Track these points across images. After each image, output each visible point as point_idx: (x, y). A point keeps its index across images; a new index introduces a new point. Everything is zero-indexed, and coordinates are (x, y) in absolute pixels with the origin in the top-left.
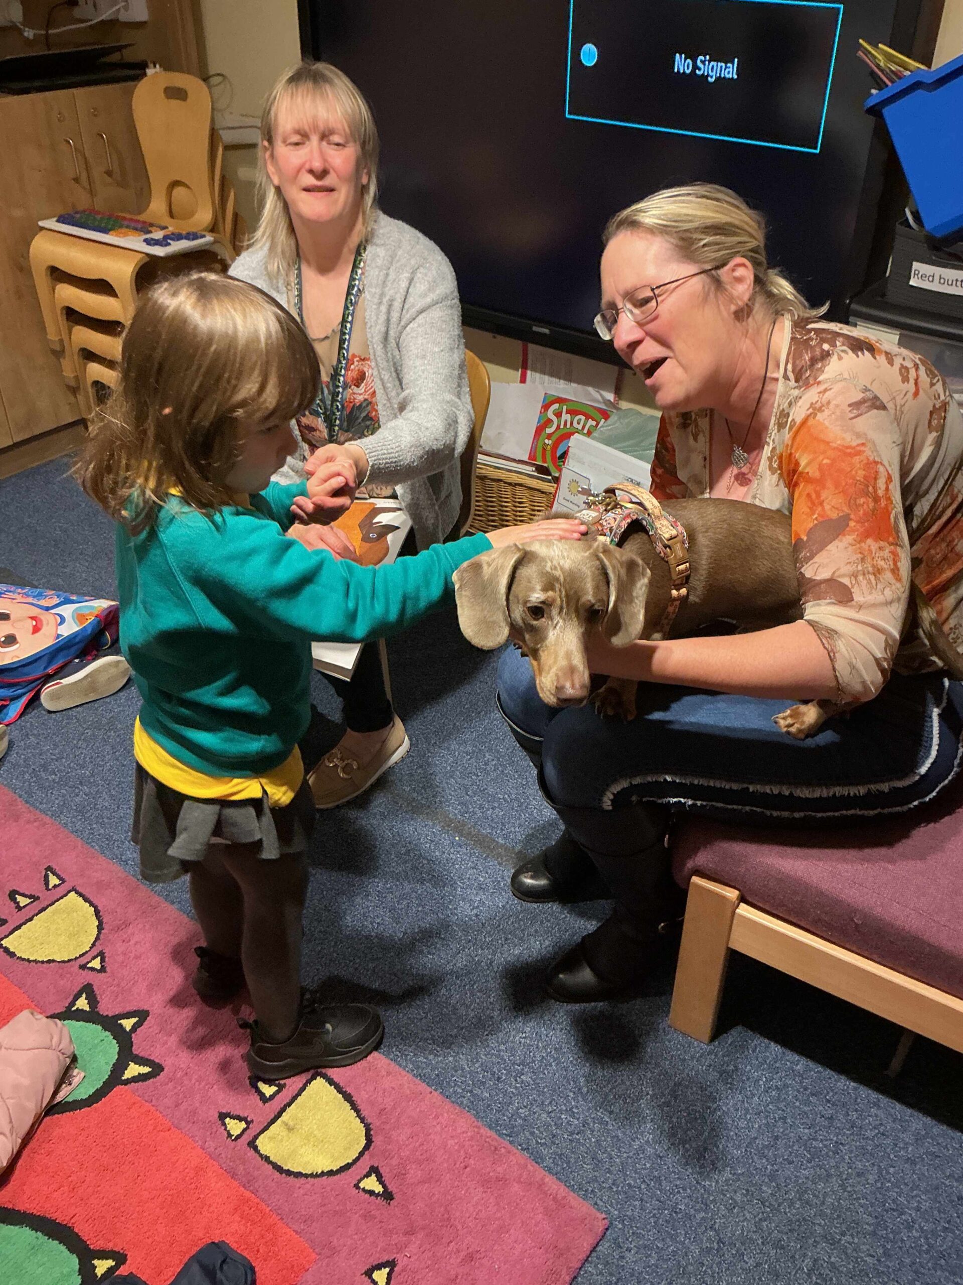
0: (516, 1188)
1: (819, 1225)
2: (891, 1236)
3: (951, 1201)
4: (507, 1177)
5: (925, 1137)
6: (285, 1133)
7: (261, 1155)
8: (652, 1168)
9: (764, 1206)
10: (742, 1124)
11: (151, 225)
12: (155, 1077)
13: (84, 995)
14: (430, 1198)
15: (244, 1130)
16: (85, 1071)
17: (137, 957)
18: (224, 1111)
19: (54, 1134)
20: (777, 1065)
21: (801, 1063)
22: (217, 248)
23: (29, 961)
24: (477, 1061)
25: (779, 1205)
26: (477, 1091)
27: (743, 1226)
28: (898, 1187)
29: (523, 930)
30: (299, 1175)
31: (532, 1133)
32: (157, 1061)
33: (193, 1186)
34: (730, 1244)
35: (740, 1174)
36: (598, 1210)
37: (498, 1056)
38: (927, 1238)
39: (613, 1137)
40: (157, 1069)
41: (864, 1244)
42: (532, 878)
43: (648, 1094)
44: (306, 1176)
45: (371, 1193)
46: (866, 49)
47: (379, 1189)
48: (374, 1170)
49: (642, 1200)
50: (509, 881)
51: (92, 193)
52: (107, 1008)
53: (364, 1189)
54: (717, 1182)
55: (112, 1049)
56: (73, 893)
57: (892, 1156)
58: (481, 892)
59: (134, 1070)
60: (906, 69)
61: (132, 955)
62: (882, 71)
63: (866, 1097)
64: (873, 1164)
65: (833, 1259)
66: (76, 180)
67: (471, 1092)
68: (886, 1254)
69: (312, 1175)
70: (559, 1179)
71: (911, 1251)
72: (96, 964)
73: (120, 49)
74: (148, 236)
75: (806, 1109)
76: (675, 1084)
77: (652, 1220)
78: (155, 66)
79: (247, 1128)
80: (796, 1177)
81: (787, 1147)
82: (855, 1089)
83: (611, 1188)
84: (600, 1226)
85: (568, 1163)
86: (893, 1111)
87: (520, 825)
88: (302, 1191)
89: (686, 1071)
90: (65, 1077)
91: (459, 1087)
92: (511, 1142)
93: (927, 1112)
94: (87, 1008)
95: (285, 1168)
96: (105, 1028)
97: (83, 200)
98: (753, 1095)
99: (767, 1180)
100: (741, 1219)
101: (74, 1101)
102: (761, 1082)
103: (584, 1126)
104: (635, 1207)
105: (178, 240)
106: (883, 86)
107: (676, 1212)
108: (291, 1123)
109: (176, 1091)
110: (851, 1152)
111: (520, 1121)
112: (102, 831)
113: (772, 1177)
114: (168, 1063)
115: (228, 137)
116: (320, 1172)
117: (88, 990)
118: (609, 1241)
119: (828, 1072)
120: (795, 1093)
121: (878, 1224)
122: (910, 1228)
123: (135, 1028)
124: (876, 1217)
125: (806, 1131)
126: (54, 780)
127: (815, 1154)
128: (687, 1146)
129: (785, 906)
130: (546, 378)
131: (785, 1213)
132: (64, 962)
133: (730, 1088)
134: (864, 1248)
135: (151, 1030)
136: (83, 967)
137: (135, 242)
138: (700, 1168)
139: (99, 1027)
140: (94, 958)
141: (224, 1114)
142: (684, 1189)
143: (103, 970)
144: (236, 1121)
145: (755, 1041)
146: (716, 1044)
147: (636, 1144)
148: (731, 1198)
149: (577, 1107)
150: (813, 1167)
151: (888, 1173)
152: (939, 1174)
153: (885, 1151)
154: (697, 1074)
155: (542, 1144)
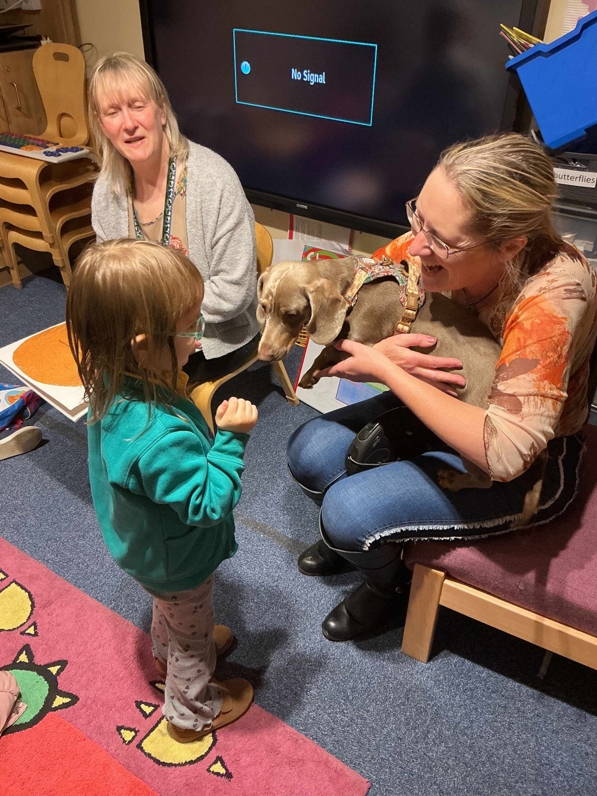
0: (311, 765)
1: (502, 777)
2: (546, 781)
3: (581, 756)
4: (305, 758)
5: (563, 716)
6: (160, 737)
7: (145, 753)
8: (395, 746)
9: (467, 767)
10: (450, 714)
11: (48, 142)
12: (73, 704)
13: (24, 652)
14: (256, 775)
15: (134, 738)
16: (27, 703)
17: (58, 625)
18: (120, 725)
19: (8, 748)
20: (470, 674)
21: (485, 672)
22: (91, 156)
24: (282, 683)
25: (476, 766)
26: (282, 702)
27: (454, 781)
28: (549, 749)
29: (306, 595)
30: (170, 765)
31: (319, 728)
32: (74, 694)
33: (102, 777)
35: (450, 747)
36: (363, 776)
37: (295, 679)
38: (568, 781)
39: (371, 727)
40: (75, 699)
41: (530, 788)
42: (311, 560)
43: (390, 698)
44: (175, 765)
45: (218, 774)
46: (505, 30)
47: (223, 771)
48: (219, 759)
49: (390, 768)
50: (296, 562)
51: (8, 122)
52: (40, 660)
53: (213, 772)
54: (437, 752)
55: (44, 687)
56: (14, 584)
57: (544, 729)
58: (279, 571)
59: (59, 701)
60: (531, 43)
61: (55, 624)
62: (516, 44)
63: (526, 692)
64: (532, 735)
67: (278, 703)
69: (179, 765)
70: (337, 757)
71: (559, 790)
72: (31, 631)
73: (23, 28)
74: (46, 150)
75: (490, 702)
76: (407, 691)
77: (398, 780)
78: (46, 39)
79: (136, 735)
80: (486, 746)
81: (479, 727)
82: (519, 687)
83: (370, 761)
84: (366, 786)
85: (342, 746)
86: (542, 700)
87: (302, 526)
88: (173, 776)
89: (414, 681)
90: (14, 709)
91: (271, 700)
92: (306, 735)
93: (564, 700)
94: (27, 661)
95: (162, 761)
96: (39, 674)
97: (2, 127)
98: (457, 695)
99: (467, 750)
100: (453, 776)
101: (21, 724)
102: (461, 686)
103: (351, 721)
104: (386, 772)
105: (66, 152)
106: (516, 54)
107: (412, 775)
109: (88, 713)
110: (519, 728)
111: (310, 721)
112: (31, 541)
113: (471, 747)
114: (81, 695)
116: (184, 762)
117: (27, 648)
119: (501, 677)
120: (482, 692)
121: (537, 774)
122: (557, 775)
123: (59, 672)
124: (536, 770)
125: (490, 716)
127: (497, 731)
128: (417, 730)
129: (476, 579)
130: (306, 235)
131: (480, 771)
132: (10, 630)
133: (442, 691)
134: (530, 790)
135: (69, 673)
136: (23, 633)
137: (38, 154)
138: (426, 745)
139: (35, 673)
140: (29, 627)
141: (120, 727)
142: (417, 759)
143: (36, 634)
144: (129, 732)
145: (455, 659)
146: (432, 662)
147: (385, 732)
148: (446, 763)
149: (347, 709)
150: (495, 740)
151: (543, 741)
152: (573, 739)
153: (539, 726)
154: (421, 683)
155: (325, 735)
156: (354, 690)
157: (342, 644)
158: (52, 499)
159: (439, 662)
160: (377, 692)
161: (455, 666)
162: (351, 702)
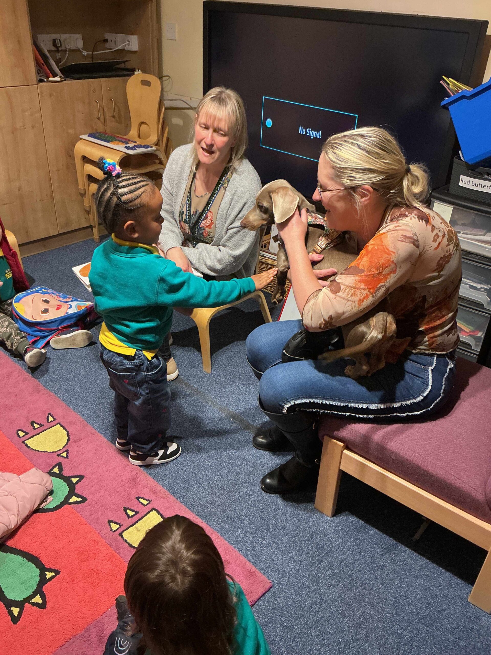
1: (368, 598)
2: (401, 607)
3: (431, 596)
5: (425, 568)
6: (136, 532)
7: (124, 539)
8: (296, 565)
9: (344, 587)
10: (341, 552)
11: (129, 141)
12: (83, 503)
13: (57, 467)
15: (118, 529)
16: (54, 497)
17: (83, 454)
18: (111, 520)
20: (361, 530)
22: (158, 153)
23: (36, 450)
25: (351, 588)
26: (223, 524)
27: (333, 594)
28: (408, 587)
31: (245, 545)
32: (85, 496)
34: (326, 601)
35: (335, 573)
36: (268, 579)
37: (235, 512)
38: (417, 610)
39: (281, 551)
40: (84, 500)
41: (388, 608)
42: (262, 438)
43: (300, 535)
46: (445, 80)
50: (252, 439)
51: (105, 124)
52: (66, 473)
54: (325, 575)
55: (66, 489)
56: (59, 425)
57: (407, 574)
59: (74, 499)
60: (460, 89)
61: (80, 453)
62: (450, 90)
63: (400, 548)
64: (398, 576)
65: (372, 613)
66: (99, 118)
67: (220, 524)
68: (397, 614)
70: (253, 565)
71: (408, 614)
72: (64, 455)
73: (124, 62)
74: (127, 145)
75: (372, 550)
76: (313, 532)
77: (292, 587)
78: (139, 71)
79: (120, 527)
80: (361, 577)
81: (359, 564)
82: (396, 544)
83: (276, 571)
84: (268, 586)
85: (259, 559)
86: (412, 556)
89: (319, 527)
90: (44, 499)
91: (215, 522)
92: (235, 547)
93: (428, 558)
94: (58, 472)
95: (134, 545)
96: (64, 481)
97: (100, 127)
98: (348, 541)
99: (347, 577)
100: (333, 591)
101: (47, 509)
102: (353, 536)
103: (268, 544)
104: (285, 580)
105: (140, 148)
106: (450, 96)
107: (304, 585)
108: (139, 528)
109: (91, 509)
110: (389, 570)
111: (240, 539)
112: (75, 401)
113: (350, 576)
114: (89, 498)
115: (167, 104)
117: (59, 465)
118: (271, 592)
119: (385, 536)
120: (367, 543)
121: (396, 601)
122: (410, 604)
123: (77, 482)
124: (395, 598)
125: (370, 559)
126: (57, 378)
127: (372, 569)
128: (314, 558)
131: (354, 591)
132: (51, 452)
133: (338, 537)
134: (387, 610)
135: (84, 483)
136: (59, 455)
137: (121, 147)
138: (318, 568)
139: (62, 480)
140: (64, 452)
142: (309, 576)
143: (67, 457)
144: (115, 524)
145: (353, 518)
146: (335, 518)
147: (291, 555)
148: (330, 582)
149: (267, 536)
150: (370, 574)
151: (404, 581)
152: (428, 584)
153: (405, 571)
154: (324, 529)
155: (248, 550)
156: (274, 525)
157: (273, 496)
158: (94, 377)
159: (340, 518)
160: (291, 529)
161: (352, 523)
162: (270, 532)
